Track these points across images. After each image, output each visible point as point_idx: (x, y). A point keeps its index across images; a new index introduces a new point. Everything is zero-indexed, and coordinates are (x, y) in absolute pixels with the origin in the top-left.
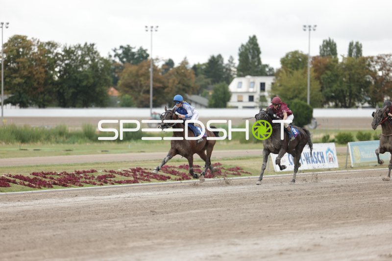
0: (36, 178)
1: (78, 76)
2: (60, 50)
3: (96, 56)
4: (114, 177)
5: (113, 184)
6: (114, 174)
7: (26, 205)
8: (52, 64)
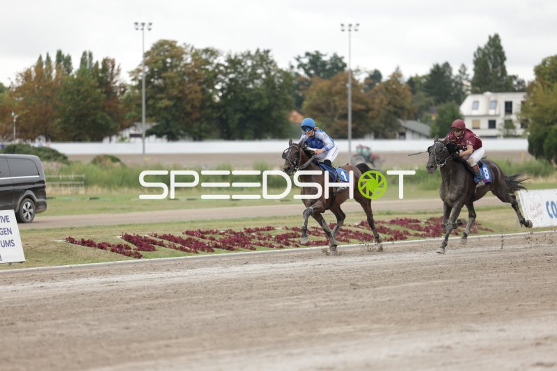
0: (190, 239)
1: (247, 95)
2: (221, 60)
3: (271, 68)
5: (297, 246)
6: (299, 233)
7: (178, 276)
8: (212, 79)
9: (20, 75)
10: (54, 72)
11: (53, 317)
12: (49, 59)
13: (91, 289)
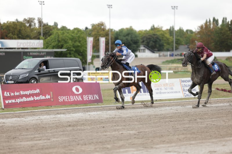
9: (199, 27)
10: (212, 25)
11: (211, 118)
12: (210, 21)
13: (225, 108)
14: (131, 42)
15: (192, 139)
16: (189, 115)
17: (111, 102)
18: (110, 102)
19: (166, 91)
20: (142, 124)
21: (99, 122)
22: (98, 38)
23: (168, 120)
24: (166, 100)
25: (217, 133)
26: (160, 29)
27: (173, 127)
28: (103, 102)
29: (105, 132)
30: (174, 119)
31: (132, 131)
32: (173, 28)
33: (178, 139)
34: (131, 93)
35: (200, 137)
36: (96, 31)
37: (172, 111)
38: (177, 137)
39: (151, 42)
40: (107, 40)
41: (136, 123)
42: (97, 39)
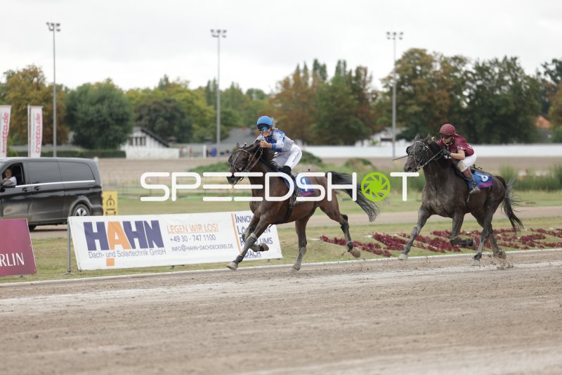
0: (438, 239)
1: (494, 101)
2: (469, 67)
3: (518, 74)
4: (544, 238)
5: (542, 247)
6: (544, 234)
7: (426, 275)
8: (460, 85)
9: (280, 82)
10: (311, 80)
11: (308, 311)
12: (306, 68)
13: (343, 286)
14: (109, 120)
15: (261, 365)
16: (253, 305)
17: (58, 271)
18: (54, 271)
19: (197, 243)
20: (135, 329)
21: (24, 324)
22: (24, 107)
23: (200, 316)
24: (196, 266)
25: (322, 348)
26: (183, 87)
27: (214, 334)
28: (35, 273)
29: (41, 350)
30: (217, 315)
31: (110, 346)
32: (216, 86)
33: (225, 364)
34: (108, 249)
35: (281, 359)
36: (17, 88)
37: (211, 294)
38: (224, 359)
39: (161, 119)
40: (47, 114)
41: (120, 325)
42: (20, 110)
